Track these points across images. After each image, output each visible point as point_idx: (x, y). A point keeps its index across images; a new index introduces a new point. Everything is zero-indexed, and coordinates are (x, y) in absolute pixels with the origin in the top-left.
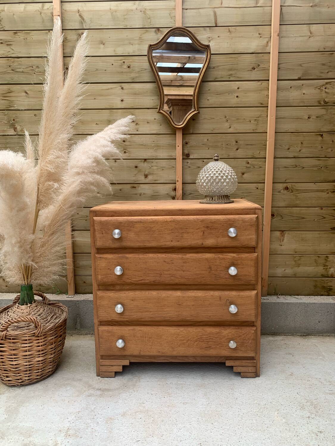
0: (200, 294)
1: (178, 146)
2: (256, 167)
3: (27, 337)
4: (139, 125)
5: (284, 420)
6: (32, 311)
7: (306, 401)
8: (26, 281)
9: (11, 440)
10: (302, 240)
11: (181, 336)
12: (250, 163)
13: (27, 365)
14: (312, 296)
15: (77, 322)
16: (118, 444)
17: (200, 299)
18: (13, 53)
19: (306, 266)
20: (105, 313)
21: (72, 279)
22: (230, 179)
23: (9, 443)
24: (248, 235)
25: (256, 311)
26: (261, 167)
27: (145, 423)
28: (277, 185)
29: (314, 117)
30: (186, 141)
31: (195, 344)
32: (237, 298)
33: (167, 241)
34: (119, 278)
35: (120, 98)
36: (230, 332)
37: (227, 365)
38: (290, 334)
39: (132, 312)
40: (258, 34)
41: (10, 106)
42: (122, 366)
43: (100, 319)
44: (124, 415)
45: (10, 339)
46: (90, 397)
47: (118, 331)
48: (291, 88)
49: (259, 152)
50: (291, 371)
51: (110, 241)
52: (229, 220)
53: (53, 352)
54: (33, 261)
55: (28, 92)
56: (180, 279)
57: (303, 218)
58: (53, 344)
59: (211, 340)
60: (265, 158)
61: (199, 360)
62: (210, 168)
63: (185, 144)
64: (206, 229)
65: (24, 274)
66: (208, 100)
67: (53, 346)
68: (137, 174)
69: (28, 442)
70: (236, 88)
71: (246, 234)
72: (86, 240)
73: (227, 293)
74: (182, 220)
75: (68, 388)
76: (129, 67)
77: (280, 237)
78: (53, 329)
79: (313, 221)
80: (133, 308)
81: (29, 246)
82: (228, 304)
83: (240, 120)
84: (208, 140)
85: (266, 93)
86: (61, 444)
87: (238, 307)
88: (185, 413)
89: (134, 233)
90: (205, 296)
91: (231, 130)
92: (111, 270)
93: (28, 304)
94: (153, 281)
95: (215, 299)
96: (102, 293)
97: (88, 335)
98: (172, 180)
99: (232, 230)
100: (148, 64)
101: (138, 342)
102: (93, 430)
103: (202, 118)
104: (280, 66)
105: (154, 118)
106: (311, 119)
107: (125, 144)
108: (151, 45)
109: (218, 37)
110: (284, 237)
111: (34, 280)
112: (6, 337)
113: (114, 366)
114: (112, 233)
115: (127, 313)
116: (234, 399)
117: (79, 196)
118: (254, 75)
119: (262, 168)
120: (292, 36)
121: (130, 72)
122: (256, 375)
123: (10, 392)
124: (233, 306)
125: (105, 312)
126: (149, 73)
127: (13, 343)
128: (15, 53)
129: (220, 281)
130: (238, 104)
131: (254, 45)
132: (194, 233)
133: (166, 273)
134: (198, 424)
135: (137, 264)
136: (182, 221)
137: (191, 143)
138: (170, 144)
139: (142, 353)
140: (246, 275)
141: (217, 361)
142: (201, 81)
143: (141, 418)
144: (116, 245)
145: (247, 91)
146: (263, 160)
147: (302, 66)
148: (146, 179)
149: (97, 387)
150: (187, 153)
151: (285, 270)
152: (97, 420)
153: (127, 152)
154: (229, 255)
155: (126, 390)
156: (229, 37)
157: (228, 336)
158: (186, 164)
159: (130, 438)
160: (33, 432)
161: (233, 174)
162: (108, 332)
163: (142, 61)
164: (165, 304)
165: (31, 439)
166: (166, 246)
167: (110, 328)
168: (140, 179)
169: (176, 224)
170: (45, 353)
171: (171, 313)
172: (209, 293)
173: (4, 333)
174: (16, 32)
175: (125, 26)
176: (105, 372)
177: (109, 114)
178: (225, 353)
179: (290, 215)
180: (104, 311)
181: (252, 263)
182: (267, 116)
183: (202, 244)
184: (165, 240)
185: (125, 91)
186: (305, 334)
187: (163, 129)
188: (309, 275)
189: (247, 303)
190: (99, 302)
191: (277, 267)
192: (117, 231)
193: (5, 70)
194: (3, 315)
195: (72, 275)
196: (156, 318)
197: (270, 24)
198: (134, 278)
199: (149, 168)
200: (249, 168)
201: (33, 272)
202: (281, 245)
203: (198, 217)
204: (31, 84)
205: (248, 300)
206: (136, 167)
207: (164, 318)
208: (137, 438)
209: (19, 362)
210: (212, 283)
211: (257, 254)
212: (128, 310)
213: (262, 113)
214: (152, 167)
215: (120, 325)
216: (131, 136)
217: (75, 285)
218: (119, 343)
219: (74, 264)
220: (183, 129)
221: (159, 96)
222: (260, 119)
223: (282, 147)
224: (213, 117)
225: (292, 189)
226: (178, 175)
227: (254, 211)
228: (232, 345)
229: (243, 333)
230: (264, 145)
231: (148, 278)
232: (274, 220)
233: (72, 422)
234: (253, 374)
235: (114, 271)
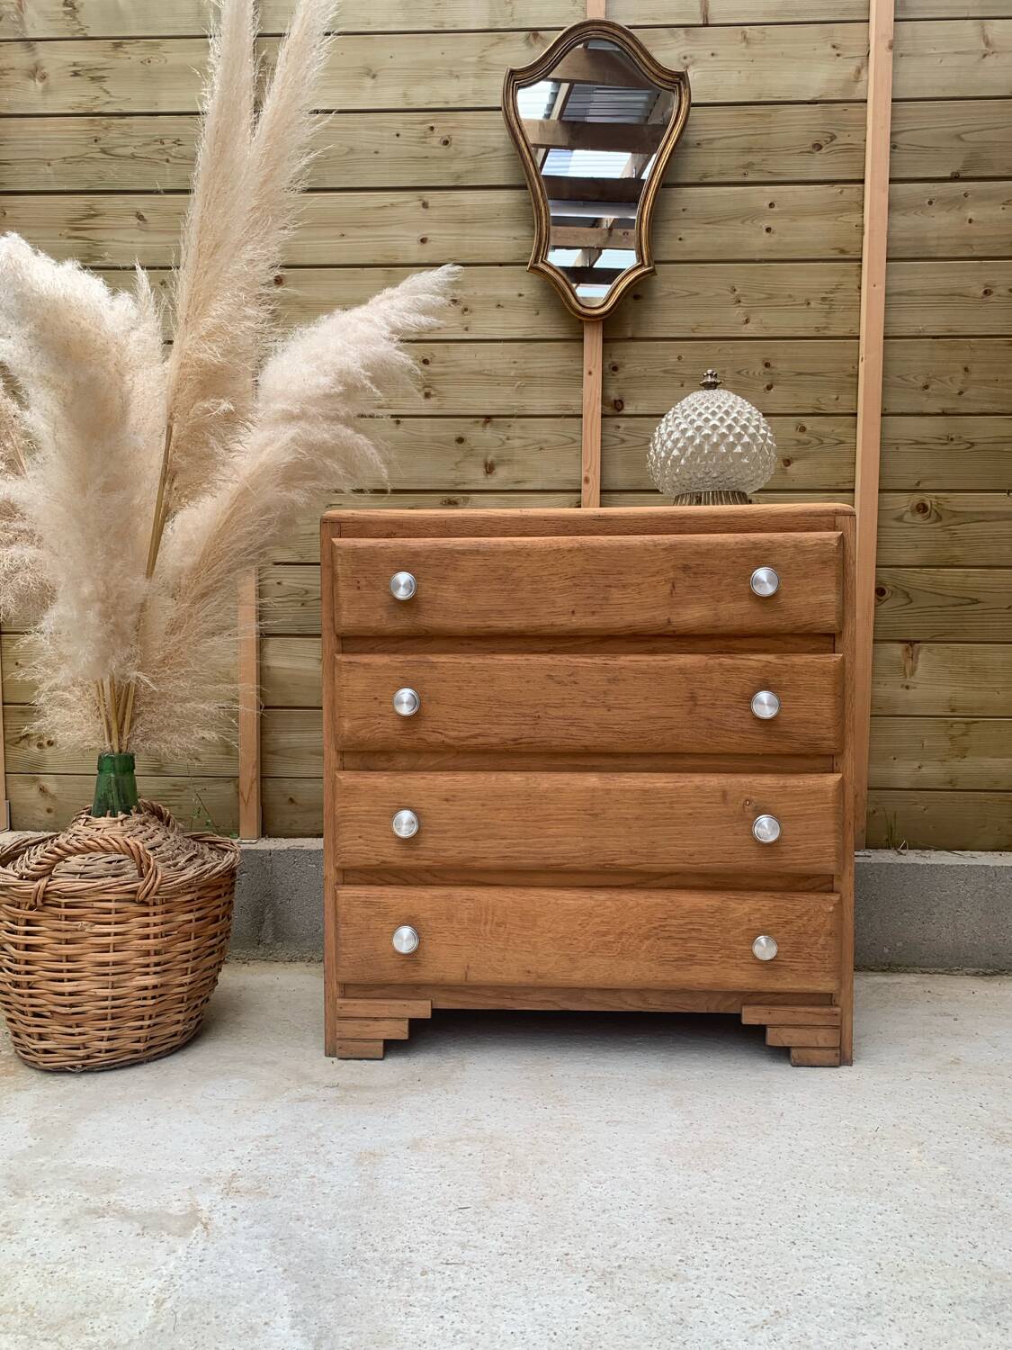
0: (660, 781)
1: (590, 373)
2: (826, 441)
3: (110, 901)
4: (471, 312)
5: (942, 1169)
6: (129, 833)
7: (1010, 1124)
8: (115, 741)
9: (45, 1199)
10: (973, 670)
11: (598, 920)
12: (808, 428)
13: (105, 999)
14: (1008, 853)
15: (263, 923)
16: (398, 1214)
17: (660, 798)
18: (108, 103)
19: (985, 754)
20: (361, 841)
21: (255, 785)
22: (753, 436)
23: (38, 1207)
24: (814, 592)
25: (838, 838)
26: (842, 442)
27: (483, 1166)
28: (893, 497)
29: (1003, 291)
30: (613, 363)
31: (644, 948)
32: (779, 795)
33: (561, 613)
34: (408, 729)
35: (418, 235)
36: (754, 909)
37: (745, 1021)
38: (940, 970)
39: (444, 839)
40: (829, 46)
41: (89, 255)
42: (407, 1022)
43: (343, 860)
44: (415, 1145)
45: (59, 906)
46: (305, 1103)
47: (398, 900)
48: (930, 203)
49: (835, 397)
50: (952, 1054)
51: (381, 613)
52: (755, 545)
53: (189, 965)
54: (139, 668)
55: (146, 216)
56: (596, 734)
57: (976, 601)
58: (192, 938)
59: (694, 934)
60: (855, 415)
61: (655, 1005)
62: (689, 415)
63: (611, 370)
64: (681, 575)
65: (111, 718)
66: (680, 239)
67: (191, 945)
68: (460, 462)
69: (104, 1205)
70: (766, 204)
71: (808, 588)
72: (300, 664)
73: (745, 780)
74: (606, 545)
75: (235, 1081)
76: (446, 143)
77: (903, 662)
78: (192, 889)
79: (1007, 611)
80: (447, 824)
81: (132, 618)
82: (750, 815)
83: (776, 300)
84: (679, 358)
85: (855, 218)
86: (210, 1212)
87: (783, 824)
89: (455, 588)
90: (676, 788)
91: (749, 330)
92: (381, 703)
93: (119, 812)
94: (515, 740)
95: (707, 797)
96: (351, 778)
97: (298, 964)
98: (569, 481)
99: (762, 574)
100: (506, 133)
101: (463, 937)
102: (315, 1180)
103: (663, 294)
104: (899, 138)
105: (516, 293)
106: (992, 298)
107: (427, 371)
108: (512, 72)
109: (713, 55)
110: (917, 663)
111: (142, 740)
112: (44, 899)
113: (384, 1019)
114: (388, 587)
115: (429, 842)
116: (773, 1116)
118: (818, 166)
119: (845, 446)
120: (933, 51)
121: (451, 159)
122: (842, 1057)
123: (47, 1085)
124: (764, 820)
125: (360, 837)
126: (504, 160)
127: (67, 918)
128: (113, 103)
129: (724, 739)
130: (771, 251)
131: (819, 78)
132: (643, 586)
133: (553, 712)
134: (659, 1171)
135: (464, 684)
136: (606, 548)
137: (628, 366)
138: (563, 371)
139: (474, 977)
140: (808, 722)
141: (713, 1010)
142: (659, 184)
143: (470, 1155)
144: (401, 624)
145: (796, 213)
146: (849, 422)
147: (962, 140)
148: (489, 476)
149: (326, 1081)
150: (617, 398)
151: (919, 767)
152: (328, 1157)
153: (435, 395)
154: (751, 657)
155: (421, 1088)
156: (744, 55)
157: (750, 920)
158: (611, 430)
159: (435, 1200)
160: (119, 1181)
161: (762, 431)
162: (368, 903)
163: (486, 126)
164: (547, 812)
165: (113, 1197)
166: (555, 630)
167: (375, 892)
168: (473, 477)
169: (587, 560)
170: (165, 964)
171: (567, 844)
172: (687, 780)
173: (42, 883)
174: (118, 42)
175: (437, 24)
176: (353, 1040)
177: (383, 282)
178: (740, 978)
179: (933, 590)
180: (358, 835)
181: (826, 683)
182: (860, 288)
183: (669, 621)
184: (552, 610)
185: (434, 213)
186: (989, 971)
187: (545, 326)
188: (996, 782)
189: (810, 812)
190: (344, 804)
191: (895, 759)
192: (403, 577)
193: (84, 150)
194: (39, 848)
195: (255, 774)
196: (521, 858)
197: (866, 18)
198: (453, 730)
199: (500, 443)
200: (805, 444)
201: (139, 715)
202: (907, 687)
203: (655, 537)
204: (157, 192)
205: (813, 801)
206: (460, 440)
207: (545, 858)
208: (459, 1201)
209: (84, 985)
210: (697, 749)
211: (841, 655)
212: (432, 832)
213: (845, 279)
214: (508, 439)
215: (407, 884)
216: (448, 347)
217: (260, 808)
218: (402, 939)
219: (261, 739)
220: (603, 320)
221: (534, 226)
222: (838, 296)
223: (906, 382)
224: (695, 290)
225: (938, 511)
226: (586, 462)
227: (831, 519)
228: (764, 948)
229: (798, 914)
230: (851, 376)
231: (496, 731)
232: (883, 606)
233: (245, 1160)
234: (831, 1053)
235: (392, 703)
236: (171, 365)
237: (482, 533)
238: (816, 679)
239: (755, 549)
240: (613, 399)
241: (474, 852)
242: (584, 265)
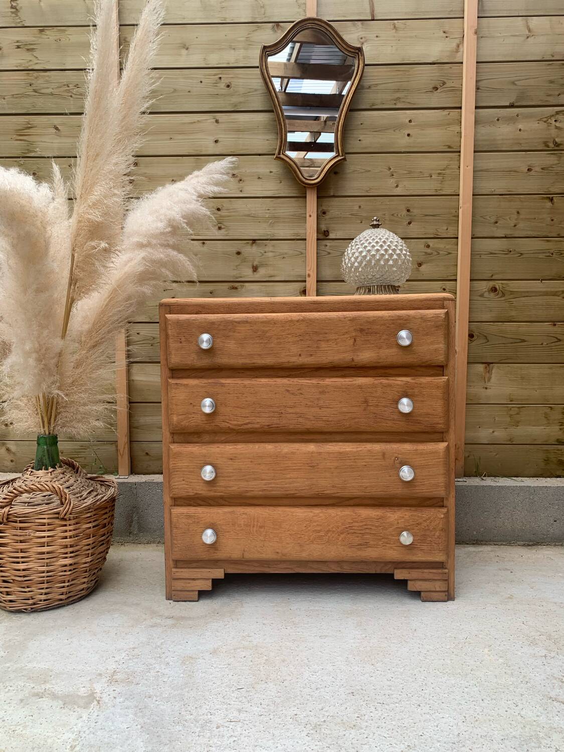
0: (348, 448)
1: (310, 216)
2: (441, 252)
3: (45, 519)
4: (243, 181)
5: (501, 660)
6: (55, 479)
7: (539, 633)
8: (46, 428)
9: (10, 688)
10: (522, 378)
11: (315, 524)
12: (431, 245)
13: (43, 572)
14: (542, 478)
15: (132, 522)
16: (204, 693)
17: (349, 457)
18: (37, 63)
19: (529, 425)
20: (184, 482)
21: (126, 446)
22: (399, 255)
23: (6, 693)
24: (432, 343)
25: (446, 478)
26: (449, 253)
27: (252, 663)
28: (478, 283)
29: (538, 169)
30: (323, 210)
31: (340, 539)
32: (413, 455)
33: (293, 355)
34: (210, 420)
35: (213, 138)
36: (401, 517)
37: (396, 577)
38: (504, 543)
39: (230, 480)
40: (442, 32)
41: (28, 150)
42: (211, 581)
43: (174, 493)
44: (214, 652)
45: (16, 522)
46: (155, 628)
47: (205, 514)
48: (498, 120)
49: (446, 228)
50: (509, 593)
51: (194, 356)
52: (400, 318)
53: (90, 552)
54: (59, 388)
55: (59, 127)
56: (313, 422)
57: (523, 341)
58: (91, 537)
59: (367, 531)
60: (457, 238)
61: (347, 569)
62: (364, 243)
63: (322, 214)
64: (359, 334)
65: (44, 415)
66: (360, 140)
67: (90, 541)
68: (239, 265)
69: (43, 691)
70: (407, 121)
71: (429, 341)
73: (395, 446)
74: (318, 318)
75: (116, 616)
76: (228, 86)
77: (484, 374)
78: (90, 510)
79: (541, 346)
80: (232, 472)
81: (54, 361)
82: (398, 465)
83: (412, 174)
84: (360, 207)
85: (457, 129)
86: (101, 694)
87: (416, 471)
88: (324, 650)
89: (234, 342)
90: (357, 451)
91: (398, 191)
92: (194, 406)
93: (50, 468)
94: (268, 426)
95: (374, 456)
96: (178, 448)
97: (152, 545)
98: (300, 276)
99: (403, 333)
100: (261, 81)
101: (240, 534)
102: (159, 674)
103: (351, 171)
104: (480, 84)
105: (268, 171)
106: (532, 173)
107: (220, 215)
108: (265, 47)
109: (377, 37)
110: (491, 374)
111: (61, 427)
112: (7, 519)
113: (198, 579)
114: (197, 342)
115: (222, 483)
116: (410, 631)
117: (141, 285)
118: (435, 100)
119: (452, 255)
120: (499, 35)
121: (231, 95)
122: (449, 596)
123: (11, 620)
124: (405, 469)
125: (183, 480)
126: (261, 96)
127: (21, 528)
128: (40, 63)
129: (383, 424)
130: (410, 147)
131: (436, 50)
132: (338, 340)
133: (290, 410)
134: (347, 665)
135: (240, 395)
136: (317, 320)
137: (331, 211)
138: (295, 214)
139: (248, 556)
140: (429, 415)
141: (378, 572)
142: (348, 110)
143: (245, 657)
144: (205, 362)
145: (423, 126)
146: (453, 242)
147: (516, 85)
148: (255, 273)
149: (166, 614)
150: (325, 230)
151: (493, 432)
152: (166, 660)
153: (224, 228)
154: (398, 379)
155: (218, 618)
156: (394, 37)
157: (398, 523)
158: (322, 248)
159: (225, 684)
160: (51, 676)
161: (404, 252)
162: (189, 516)
163: (250, 77)
164: (286, 465)
165: (48, 686)
166: (290, 364)
167: (192, 510)
168: (245, 274)
169: (307, 326)
170: (76, 552)
171: (298, 483)
172: (363, 447)
173: (6, 509)
174: (42, 29)
175: (223, 19)
176: (181, 591)
177: (194, 165)
178: (393, 554)
179: (501, 335)
180: (182, 479)
181: (439, 393)
182: (459, 167)
183: (353, 360)
184: (289, 354)
185: (220, 125)
186: (531, 543)
187: (284, 189)
188: (536, 440)
189: (430, 463)
190: (174, 462)
191: (480, 427)
192: (205, 337)
193: (23, 91)
194: (5, 488)
195: (126, 440)
196: (272, 491)
197: (462, 16)
198: (234, 421)
199: (260, 255)
200: (430, 254)
201: (60, 413)
202: (486, 388)
203: (345, 313)
204: (66, 114)
205: (432, 458)
206: (238, 253)
207: (286, 490)
208: (238, 685)
209: (31, 565)
210: (369, 429)
211: (447, 377)
212: (222, 477)
213: (451, 162)
214: (265, 253)
215: (210, 505)
216: (230, 201)
217: (130, 458)
218: (207, 536)
219: (130, 420)
220: (317, 186)
221: (278, 134)
222: (447, 171)
223: (484, 220)
224: (369, 169)
225: (503, 291)
226: (308, 266)
227: (442, 302)
228: (406, 538)
229: (424, 519)
230: (455, 216)
231: (258, 421)
232: (473, 344)
233: (121, 663)
234: (443, 594)
235: (200, 406)
236: (73, 220)
237: (249, 311)
238: (433, 390)
239: (400, 319)
240: (323, 230)
241: (246, 488)
242: (311, 141)
